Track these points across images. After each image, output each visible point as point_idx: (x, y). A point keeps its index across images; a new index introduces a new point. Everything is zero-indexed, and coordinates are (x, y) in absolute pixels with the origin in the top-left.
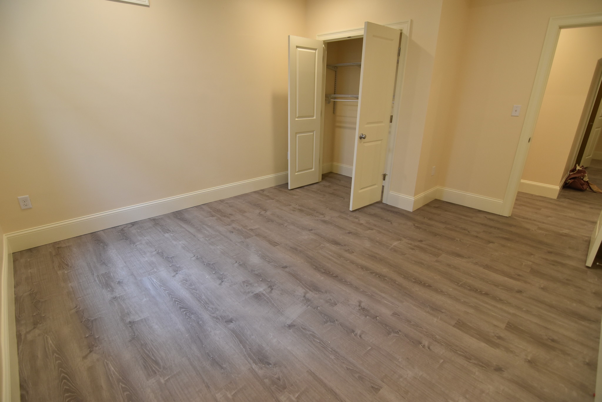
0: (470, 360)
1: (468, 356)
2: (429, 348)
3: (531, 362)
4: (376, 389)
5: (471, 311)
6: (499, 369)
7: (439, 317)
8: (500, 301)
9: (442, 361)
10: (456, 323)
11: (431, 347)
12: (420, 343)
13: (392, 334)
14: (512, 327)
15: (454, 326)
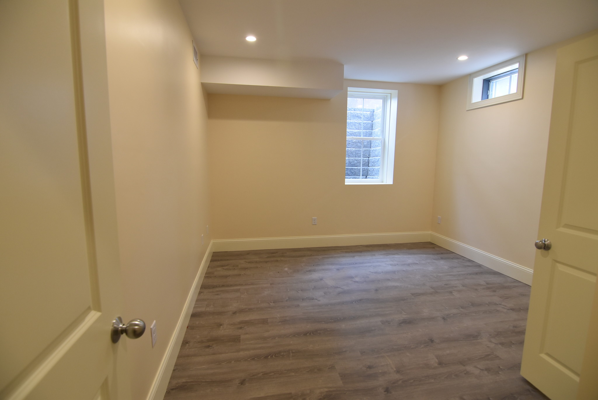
0: (249, 310)
1: (250, 310)
2: (269, 303)
3: (220, 325)
4: (271, 284)
5: (266, 334)
6: (235, 313)
7: (278, 318)
8: (254, 358)
9: (259, 302)
10: (267, 321)
11: (268, 304)
12: (273, 302)
13: (287, 299)
14: (236, 340)
15: (267, 319)
